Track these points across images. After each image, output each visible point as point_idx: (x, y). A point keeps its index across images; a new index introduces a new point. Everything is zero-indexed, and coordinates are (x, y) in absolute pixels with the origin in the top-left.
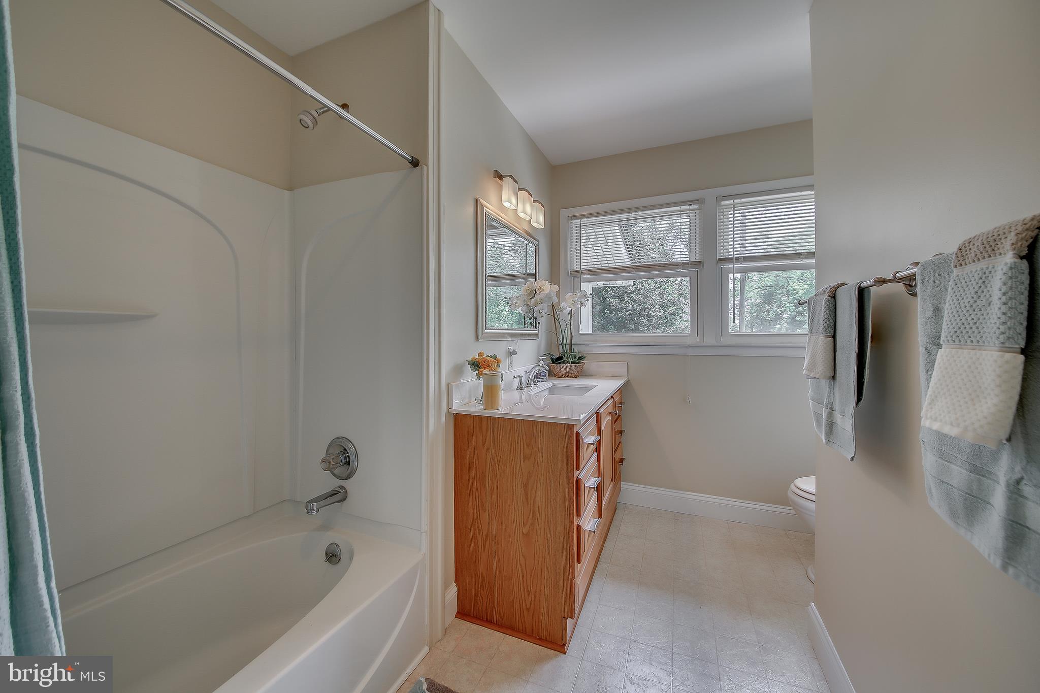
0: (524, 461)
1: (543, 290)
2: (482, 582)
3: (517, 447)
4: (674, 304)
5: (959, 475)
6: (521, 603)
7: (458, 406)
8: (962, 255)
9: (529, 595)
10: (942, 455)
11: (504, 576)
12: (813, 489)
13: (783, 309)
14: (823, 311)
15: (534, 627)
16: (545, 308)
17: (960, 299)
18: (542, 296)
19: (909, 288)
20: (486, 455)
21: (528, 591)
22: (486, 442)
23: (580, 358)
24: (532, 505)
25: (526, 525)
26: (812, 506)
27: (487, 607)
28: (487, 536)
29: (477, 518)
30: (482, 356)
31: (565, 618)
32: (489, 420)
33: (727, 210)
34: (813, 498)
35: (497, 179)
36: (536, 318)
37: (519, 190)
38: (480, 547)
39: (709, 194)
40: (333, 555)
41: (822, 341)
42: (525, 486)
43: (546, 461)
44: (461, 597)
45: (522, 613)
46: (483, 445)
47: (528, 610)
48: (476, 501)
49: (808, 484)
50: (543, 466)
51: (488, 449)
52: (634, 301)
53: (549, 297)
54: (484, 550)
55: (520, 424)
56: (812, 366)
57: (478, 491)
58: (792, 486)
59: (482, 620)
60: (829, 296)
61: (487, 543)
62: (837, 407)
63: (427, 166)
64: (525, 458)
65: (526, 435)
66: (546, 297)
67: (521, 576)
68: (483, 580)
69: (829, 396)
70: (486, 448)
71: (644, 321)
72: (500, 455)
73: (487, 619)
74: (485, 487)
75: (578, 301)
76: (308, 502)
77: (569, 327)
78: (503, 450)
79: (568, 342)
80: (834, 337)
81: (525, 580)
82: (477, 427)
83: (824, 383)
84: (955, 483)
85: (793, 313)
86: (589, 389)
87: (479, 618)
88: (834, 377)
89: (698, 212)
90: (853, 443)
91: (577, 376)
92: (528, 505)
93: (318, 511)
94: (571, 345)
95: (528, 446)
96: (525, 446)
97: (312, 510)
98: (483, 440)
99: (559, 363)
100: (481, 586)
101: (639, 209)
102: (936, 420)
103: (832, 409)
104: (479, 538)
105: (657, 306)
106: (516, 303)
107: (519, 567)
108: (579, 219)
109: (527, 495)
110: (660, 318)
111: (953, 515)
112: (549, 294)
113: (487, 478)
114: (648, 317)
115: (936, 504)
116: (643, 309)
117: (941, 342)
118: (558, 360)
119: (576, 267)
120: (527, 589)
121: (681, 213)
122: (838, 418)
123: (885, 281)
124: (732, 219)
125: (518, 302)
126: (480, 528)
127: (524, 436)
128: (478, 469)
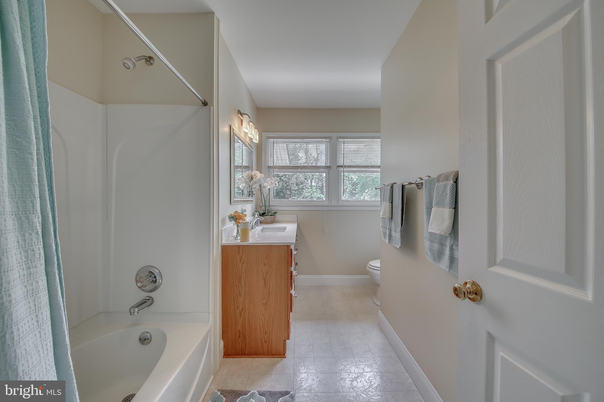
0: (264, 266)
1: (257, 176)
2: (239, 335)
3: (260, 260)
4: (302, 184)
5: (436, 246)
6: (262, 340)
7: (225, 242)
8: (438, 179)
9: (266, 334)
10: (431, 241)
11: (252, 328)
12: (379, 265)
13: (347, 187)
14: (388, 193)
15: (269, 350)
16: (256, 186)
17: (438, 192)
18: (256, 180)
19: (418, 186)
20: (242, 266)
21: (265, 332)
22: (242, 259)
23: (275, 213)
24: (268, 288)
25: (265, 299)
26: (379, 272)
27: (242, 347)
28: (242, 309)
29: (236, 301)
30: (237, 213)
31: (285, 341)
32: (244, 248)
33: (341, 143)
34: (379, 269)
35: (239, 115)
36: (253, 192)
37: (250, 122)
38: (238, 316)
39: (334, 135)
40: (145, 339)
41: (387, 204)
42: (265, 279)
43: (276, 265)
44: (226, 347)
45: (262, 344)
46: (241, 261)
47: (265, 342)
48: (236, 292)
49: (376, 263)
50: (274, 267)
51: (243, 263)
52: (283, 181)
53: (259, 180)
54: (240, 317)
55: (262, 248)
56: (384, 214)
57: (237, 287)
58: (368, 265)
59: (239, 355)
60: (391, 187)
61: (242, 313)
62: (393, 229)
63: (213, 107)
64: (265, 265)
65: (265, 253)
66: (258, 180)
67: (262, 326)
68: (240, 333)
69: (390, 225)
70: (242, 262)
71: (288, 192)
72: (250, 265)
73: (242, 353)
74: (241, 283)
75: (274, 183)
76: (131, 308)
77: (268, 196)
78: (252, 263)
79: (268, 204)
80: (392, 203)
81: (264, 327)
82: (237, 251)
83: (387, 221)
84: (435, 249)
85: (351, 189)
86: (285, 229)
87: (237, 355)
88: (392, 218)
89: (329, 143)
90: (400, 242)
91: (272, 222)
92: (266, 288)
93: (138, 313)
94: (269, 206)
95: (266, 258)
96: (265, 259)
97: (134, 313)
98: (240, 258)
99: (264, 216)
100: (238, 337)
101: (303, 138)
102: (433, 229)
103: (390, 230)
104: (237, 312)
105: (295, 184)
106: (238, 182)
107: (261, 321)
108: (273, 139)
109: (265, 283)
110: (295, 191)
111: (434, 259)
112: (260, 178)
113: (242, 278)
114: (290, 190)
115: (429, 258)
116: (287, 186)
117: (433, 205)
118: (263, 214)
119: (271, 164)
120: (265, 331)
121: (321, 142)
122: (393, 233)
123: (411, 184)
124: (343, 148)
125: (240, 182)
126: (238, 306)
127: (264, 254)
128: (237, 275)
